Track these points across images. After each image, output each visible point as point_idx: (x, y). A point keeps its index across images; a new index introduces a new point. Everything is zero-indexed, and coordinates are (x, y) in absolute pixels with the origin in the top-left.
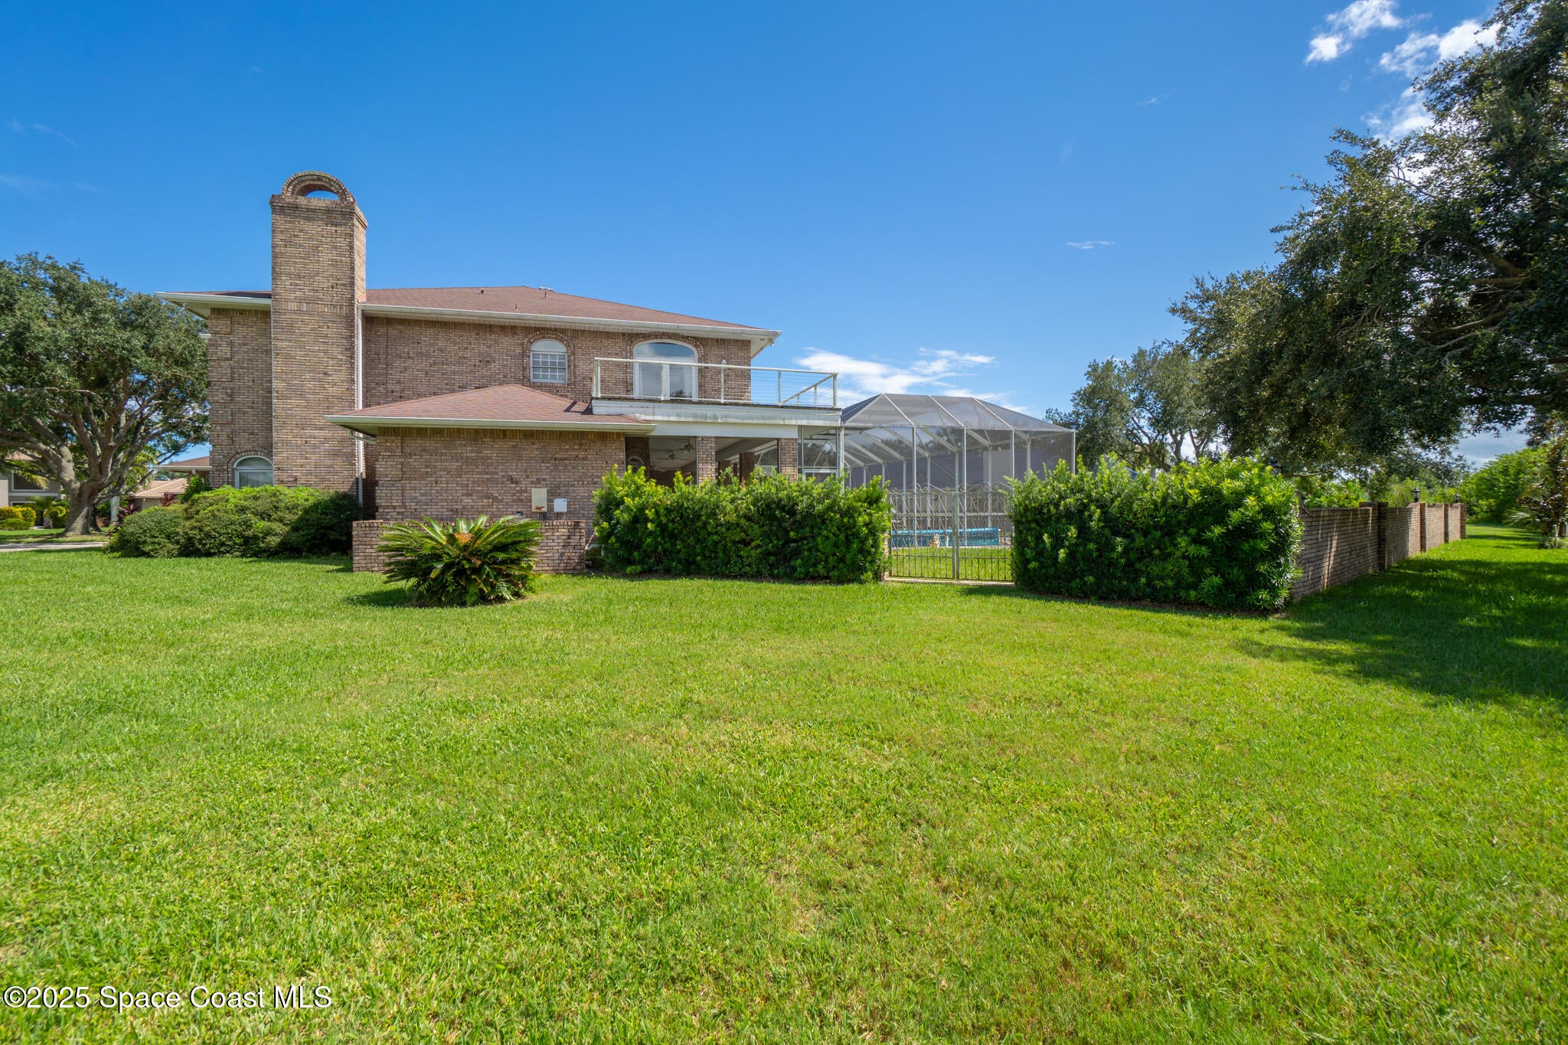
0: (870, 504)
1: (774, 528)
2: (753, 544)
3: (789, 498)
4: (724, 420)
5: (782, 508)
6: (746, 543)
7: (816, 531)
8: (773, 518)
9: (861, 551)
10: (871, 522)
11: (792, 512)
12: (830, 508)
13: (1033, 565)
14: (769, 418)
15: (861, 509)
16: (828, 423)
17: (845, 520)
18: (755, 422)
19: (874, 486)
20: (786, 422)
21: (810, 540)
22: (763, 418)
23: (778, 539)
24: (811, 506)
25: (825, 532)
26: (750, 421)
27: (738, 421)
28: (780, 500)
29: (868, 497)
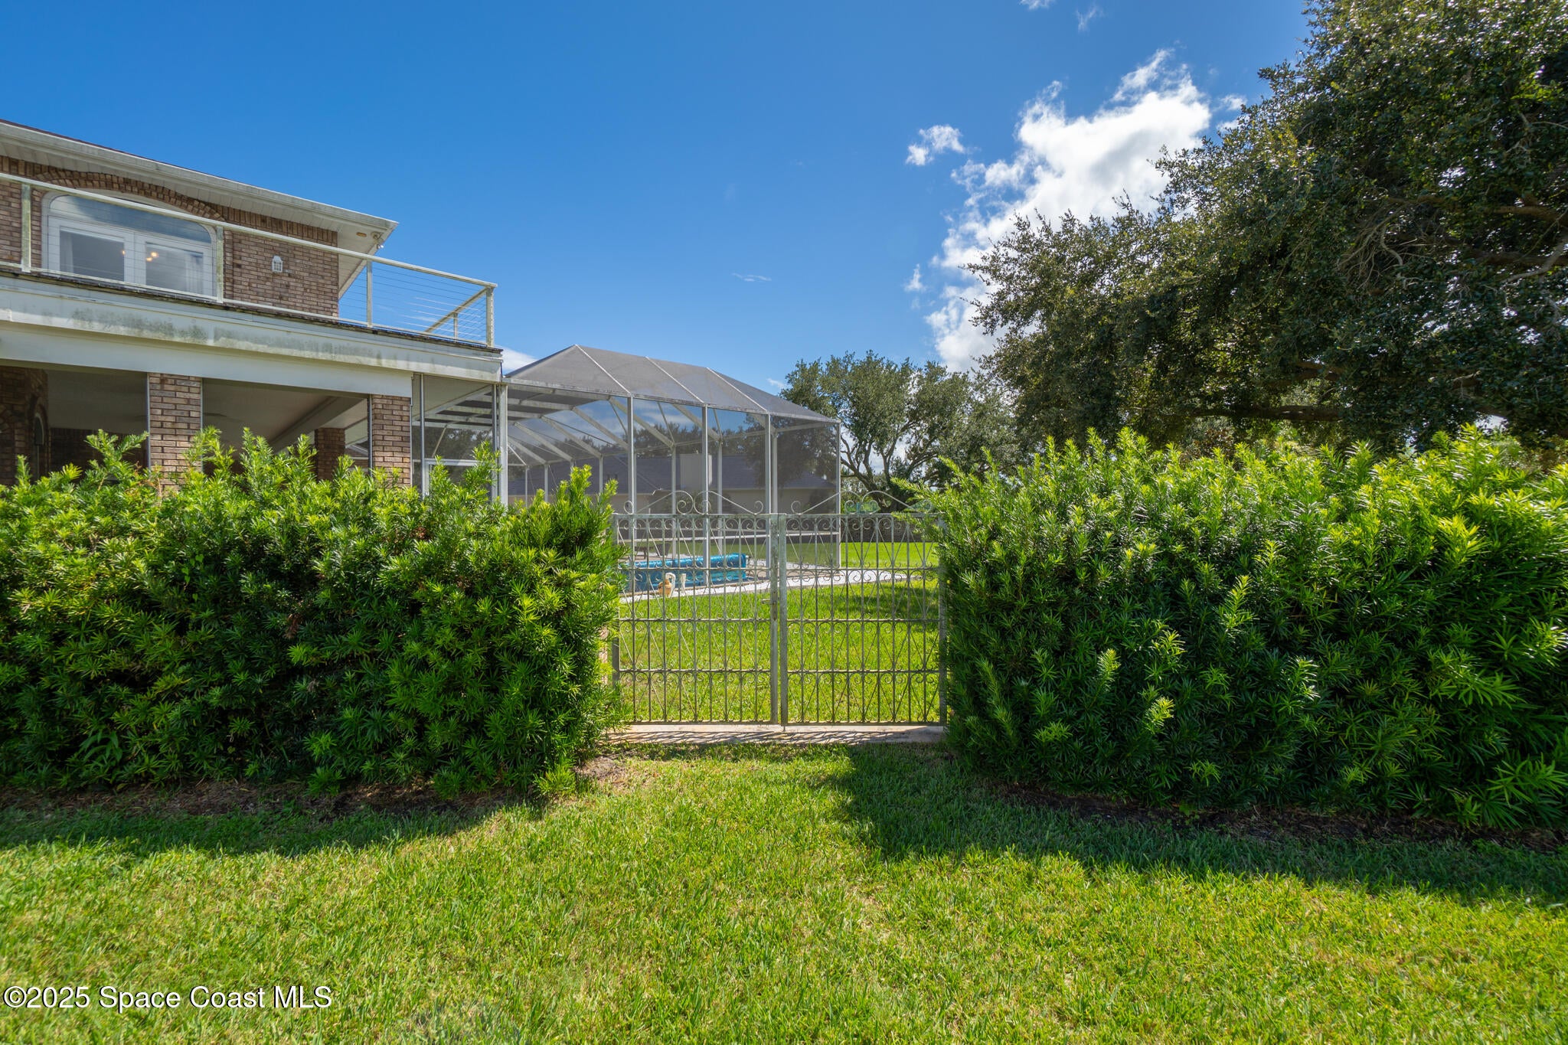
0: (566, 549)
1: (236, 632)
2: (161, 684)
3: (293, 535)
4: (222, 342)
5: (272, 569)
6: (140, 682)
7: (385, 639)
8: (226, 600)
9: (536, 700)
10: (569, 606)
11: (302, 580)
12: (431, 568)
13: (1056, 730)
14: (341, 350)
15: (538, 570)
16: (475, 375)
17: (483, 606)
18: (307, 354)
19: (572, 495)
20: (385, 363)
21: (366, 666)
22: (328, 348)
23: (253, 668)
24: (368, 561)
25: (413, 647)
26: (296, 353)
27: (261, 348)
28: (263, 539)
29: (558, 529)
